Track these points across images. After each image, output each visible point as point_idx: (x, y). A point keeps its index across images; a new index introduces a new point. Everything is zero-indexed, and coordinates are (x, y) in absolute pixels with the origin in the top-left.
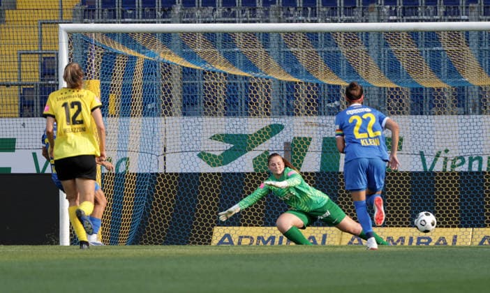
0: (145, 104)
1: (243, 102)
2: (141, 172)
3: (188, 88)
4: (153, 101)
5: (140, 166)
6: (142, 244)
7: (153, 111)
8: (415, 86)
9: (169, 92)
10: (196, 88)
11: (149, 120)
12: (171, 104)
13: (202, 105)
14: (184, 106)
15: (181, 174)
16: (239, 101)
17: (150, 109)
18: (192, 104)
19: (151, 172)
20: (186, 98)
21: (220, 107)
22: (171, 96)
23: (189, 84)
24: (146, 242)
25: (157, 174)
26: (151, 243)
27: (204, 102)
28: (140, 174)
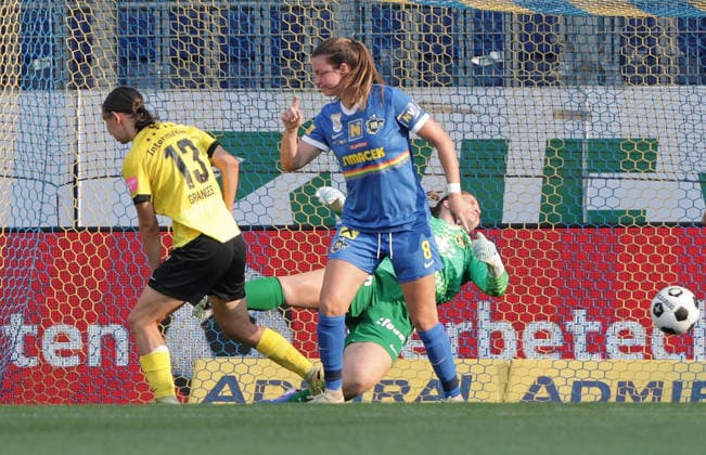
0: (28, 61)
1: (268, 51)
2: (19, 225)
3: (132, 20)
4: (46, 53)
5: (16, 210)
6: (20, 401)
7: (47, 75)
8: (688, 14)
9: (87, 29)
10: (152, 20)
11: (38, 97)
12: (89, 60)
13: (168, 59)
14: (123, 61)
15: (117, 230)
16: (258, 51)
17: (39, 72)
18: (144, 60)
19: (43, 225)
20: (129, 44)
21: (212, 64)
22: (90, 40)
23: (134, 10)
24: (29, 395)
25: (58, 230)
26: (42, 399)
27: (173, 53)
28: (14, 230)
